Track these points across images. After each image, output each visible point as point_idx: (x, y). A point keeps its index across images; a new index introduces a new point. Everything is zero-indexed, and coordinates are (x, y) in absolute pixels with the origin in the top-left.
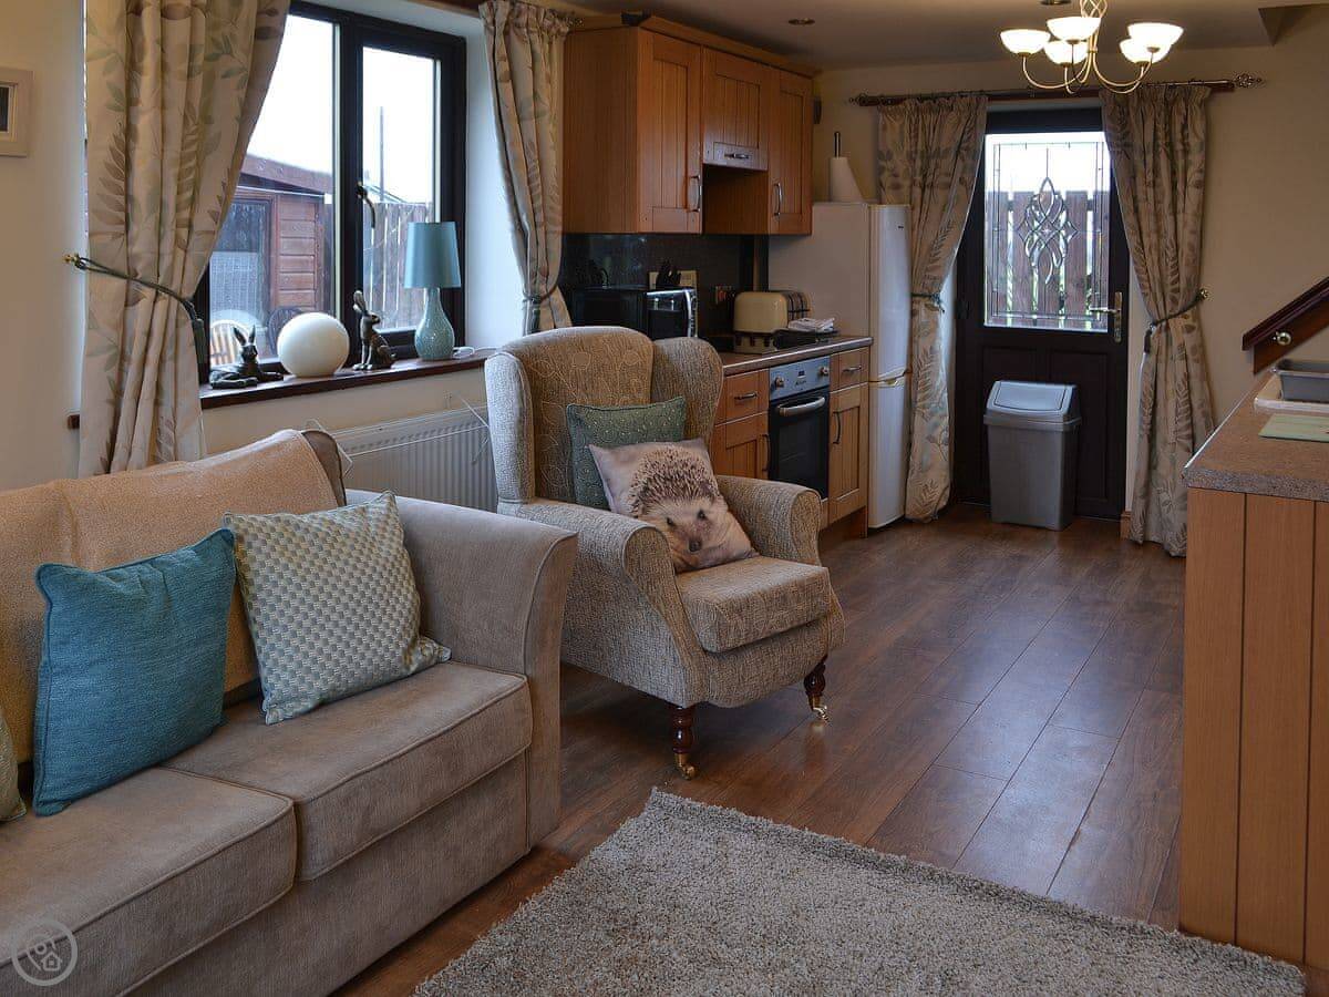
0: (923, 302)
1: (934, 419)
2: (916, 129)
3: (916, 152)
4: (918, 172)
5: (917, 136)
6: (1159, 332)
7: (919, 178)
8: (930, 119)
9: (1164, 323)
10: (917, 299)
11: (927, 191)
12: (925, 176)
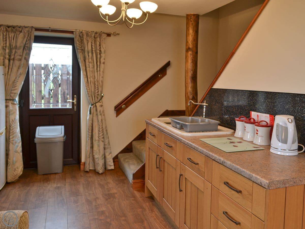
0: (10, 102)
1: (17, 144)
2: (6, 38)
3: (6, 46)
4: (7, 54)
5: (6, 40)
6: (94, 107)
7: (7, 56)
8: (12, 35)
9: (95, 105)
10: (8, 101)
11: (11, 61)
12: (10, 56)
